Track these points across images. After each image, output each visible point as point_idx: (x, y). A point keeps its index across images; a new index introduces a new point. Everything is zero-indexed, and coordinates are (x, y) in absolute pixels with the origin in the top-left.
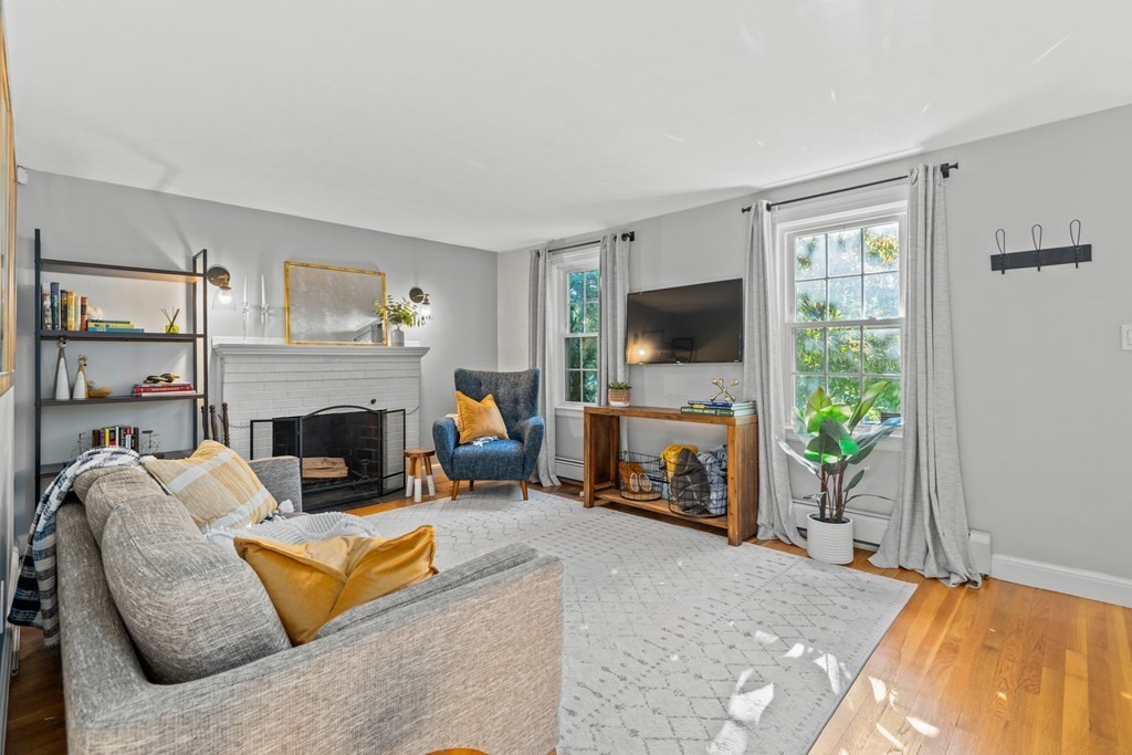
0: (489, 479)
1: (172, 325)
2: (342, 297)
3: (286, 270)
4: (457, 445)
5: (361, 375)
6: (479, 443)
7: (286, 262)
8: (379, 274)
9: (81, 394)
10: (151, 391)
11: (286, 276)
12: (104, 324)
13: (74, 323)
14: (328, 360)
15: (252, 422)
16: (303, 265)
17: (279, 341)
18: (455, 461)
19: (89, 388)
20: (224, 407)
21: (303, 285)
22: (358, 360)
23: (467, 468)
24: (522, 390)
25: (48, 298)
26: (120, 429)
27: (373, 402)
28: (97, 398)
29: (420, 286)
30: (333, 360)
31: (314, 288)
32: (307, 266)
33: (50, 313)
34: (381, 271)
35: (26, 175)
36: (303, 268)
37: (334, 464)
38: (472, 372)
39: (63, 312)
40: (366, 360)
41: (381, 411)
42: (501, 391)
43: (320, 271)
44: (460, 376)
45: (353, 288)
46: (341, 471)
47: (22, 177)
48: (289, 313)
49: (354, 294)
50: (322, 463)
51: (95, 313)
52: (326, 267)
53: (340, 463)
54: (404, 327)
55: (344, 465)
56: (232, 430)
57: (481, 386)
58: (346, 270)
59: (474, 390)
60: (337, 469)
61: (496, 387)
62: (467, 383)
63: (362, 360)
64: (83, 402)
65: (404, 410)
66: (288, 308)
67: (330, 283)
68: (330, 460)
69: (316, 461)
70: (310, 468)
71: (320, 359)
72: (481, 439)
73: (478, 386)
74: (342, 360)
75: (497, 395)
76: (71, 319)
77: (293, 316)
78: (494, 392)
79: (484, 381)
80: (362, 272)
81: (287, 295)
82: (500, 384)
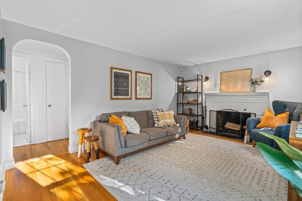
2: (236, 79)
3: (221, 74)
4: (255, 128)
5: (241, 101)
7: (221, 72)
8: (249, 69)
9: (186, 102)
10: (192, 102)
11: (221, 76)
14: (229, 97)
15: (210, 111)
16: (225, 72)
17: (218, 92)
20: (206, 107)
21: (225, 77)
28: (188, 103)
32: (226, 72)
37: (237, 126)
38: (284, 102)
39: (183, 89)
40: (242, 97)
41: (242, 113)
42: (295, 111)
43: (230, 73)
44: (274, 103)
45: (240, 75)
46: (237, 129)
47: (181, 69)
48: (220, 85)
49: (240, 77)
50: (233, 125)
51: (187, 89)
52: (231, 71)
53: (239, 127)
54: (257, 86)
55: (240, 127)
56: (207, 112)
57: (286, 108)
58: (237, 71)
59: (282, 109)
60: (237, 128)
61: (294, 109)
62: (278, 106)
63: (240, 97)
64: (186, 103)
65: (255, 114)
66: (220, 84)
67: (232, 75)
68: (236, 125)
69: (232, 124)
70: (229, 125)
71: (227, 97)
72: (265, 128)
73: (284, 108)
74: (234, 97)
75: (292, 112)
76: (184, 90)
77: (221, 86)
78: (291, 112)
79: (289, 106)
80: (243, 70)
81: (220, 80)
82: (297, 108)
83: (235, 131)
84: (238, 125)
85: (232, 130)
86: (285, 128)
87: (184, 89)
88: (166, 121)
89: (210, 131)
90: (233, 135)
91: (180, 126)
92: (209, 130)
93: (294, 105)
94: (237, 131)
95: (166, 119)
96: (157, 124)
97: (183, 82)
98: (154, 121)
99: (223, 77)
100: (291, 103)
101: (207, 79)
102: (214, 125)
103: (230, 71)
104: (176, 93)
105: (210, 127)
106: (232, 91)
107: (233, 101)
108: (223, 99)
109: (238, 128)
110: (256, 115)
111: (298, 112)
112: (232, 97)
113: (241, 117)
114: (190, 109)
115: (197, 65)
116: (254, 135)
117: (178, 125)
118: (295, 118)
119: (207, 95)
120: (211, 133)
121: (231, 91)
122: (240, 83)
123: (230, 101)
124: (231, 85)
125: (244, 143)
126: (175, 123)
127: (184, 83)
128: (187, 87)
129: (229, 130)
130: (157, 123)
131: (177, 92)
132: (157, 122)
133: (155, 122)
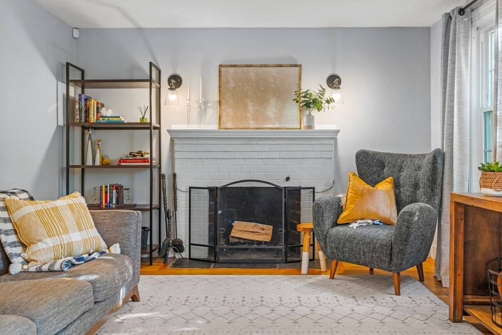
0: (358, 263)
1: (143, 117)
2: (262, 89)
3: (220, 72)
4: (336, 224)
5: (277, 155)
6: (354, 225)
7: (220, 65)
8: (296, 66)
9: (98, 163)
10: (126, 162)
11: (220, 76)
12: (107, 118)
13: (93, 119)
14: (247, 142)
15: (190, 188)
16: (232, 66)
17: (214, 127)
18: (328, 240)
19: (103, 159)
20: (174, 175)
21: (232, 82)
22: (273, 142)
23: (337, 248)
24: (423, 174)
25: (77, 103)
26: (110, 185)
27: (288, 179)
28: (106, 166)
29: (338, 73)
30: (251, 142)
31: (240, 84)
32: (235, 66)
33: (78, 113)
34: (299, 63)
35: (78, 33)
36: (232, 68)
37: (263, 229)
38: (377, 153)
39: (87, 112)
40: (280, 142)
41: (285, 187)
42: (403, 174)
43: (245, 69)
44: (361, 158)
45: (272, 81)
46: (265, 236)
47: (76, 34)
48: (220, 105)
49: (273, 86)
50: (253, 227)
51: (104, 112)
52: (250, 66)
53: (269, 230)
54: (314, 112)
55: (271, 232)
56: (179, 194)
57: (384, 169)
58: (266, 66)
59: (375, 172)
60: (263, 234)
61: (400, 170)
62: (367, 164)
63: (276, 142)
64: (98, 167)
65: (313, 188)
66: (220, 102)
67: (253, 78)
68: (260, 225)
69: (250, 226)
70: (242, 230)
71: (242, 142)
72: (360, 221)
73: (379, 169)
74: (259, 142)
75: (398, 178)
76: (91, 116)
77: (223, 107)
78: (396, 175)
79: (388, 163)
80: (280, 66)
81: (220, 91)
82: (406, 166)
83: (259, 243)
84: (265, 226)
85: (252, 242)
86: (417, 214)
87: (91, 112)
88: (65, 239)
89: (190, 259)
90: (255, 256)
91: (122, 252)
92: (185, 254)
93: (399, 160)
94: (266, 243)
95: (66, 231)
96: (20, 259)
97: (83, 83)
98: (3, 248)
99: (228, 82)
100: (391, 155)
101: (176, 81)
102: (202, 235)
103: (247, 66)
104: (58, 126)
105: (190, 244)
106: (252, 124)
107: (255, 155)
108: (229, 148)
109: (267, 234)
110: (316, 191)
111: (410, 176)
112: (255, 142)
113: (284, 200)
114: (117, 188)
115: (140, 30)
116: (341, 246)
117: (116, 249)
118: (407, 190)
119: (176, 137)
120: (195, 263)
121: (251, 126)
122: (273, 101)
123: (247, 155)
124: (251, 108)
125: (302, 272)
126: (103, 244)
127: (86, 90)
128: (103, 105)
129: (244, 243)
130: (19, 255)
131: (61, 123)
132: (19, 250)
133: (9, 250)
